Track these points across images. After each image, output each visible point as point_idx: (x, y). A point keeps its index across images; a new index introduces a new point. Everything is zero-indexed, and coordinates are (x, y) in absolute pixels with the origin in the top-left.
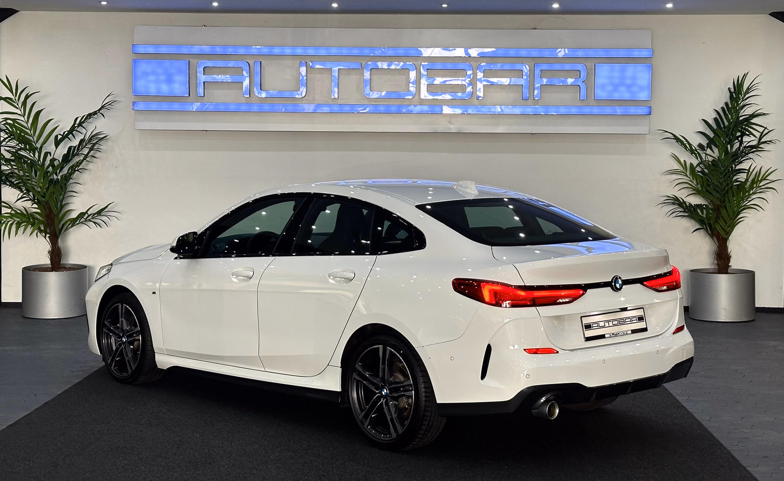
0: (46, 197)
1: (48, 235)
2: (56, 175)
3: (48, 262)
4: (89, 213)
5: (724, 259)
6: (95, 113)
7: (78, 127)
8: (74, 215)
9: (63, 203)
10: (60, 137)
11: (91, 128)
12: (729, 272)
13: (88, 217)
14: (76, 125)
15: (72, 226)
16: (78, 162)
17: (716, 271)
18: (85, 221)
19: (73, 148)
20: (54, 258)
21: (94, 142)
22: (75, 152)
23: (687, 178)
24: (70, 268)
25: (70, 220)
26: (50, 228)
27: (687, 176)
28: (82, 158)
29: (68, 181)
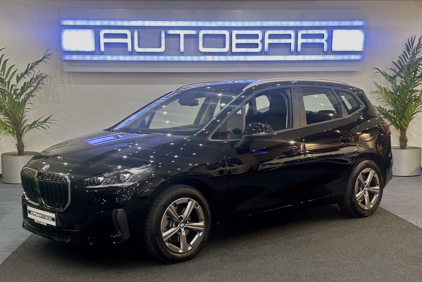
0: (13, 112)
1: (15, 135)
2: (18, 99)
3: (16, 150)
4: (40, 121)
5: (404, 141)
6: (40, 61)
7: (30, 69)
8: (29, 123)
9: (23, 116)
10: (19, 75)
11: (37, 70)
12: (406, 148)
13: (39, 123)
14: (28, 69)
15: (30, 129)
16: (31, 91)
17: (400, 148)
18: (37, 126)
19: (27, 83)
20: (20, 148)
21: (39, 79)
22: (29, 85)
23: (383, 95)
24: (28, 154)
25: (28, 125)
26: (16, 131)
27: (383, 94)
28: (32, 88)
29: (26, 103)
